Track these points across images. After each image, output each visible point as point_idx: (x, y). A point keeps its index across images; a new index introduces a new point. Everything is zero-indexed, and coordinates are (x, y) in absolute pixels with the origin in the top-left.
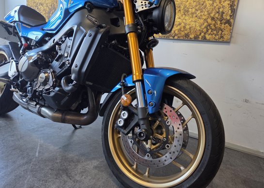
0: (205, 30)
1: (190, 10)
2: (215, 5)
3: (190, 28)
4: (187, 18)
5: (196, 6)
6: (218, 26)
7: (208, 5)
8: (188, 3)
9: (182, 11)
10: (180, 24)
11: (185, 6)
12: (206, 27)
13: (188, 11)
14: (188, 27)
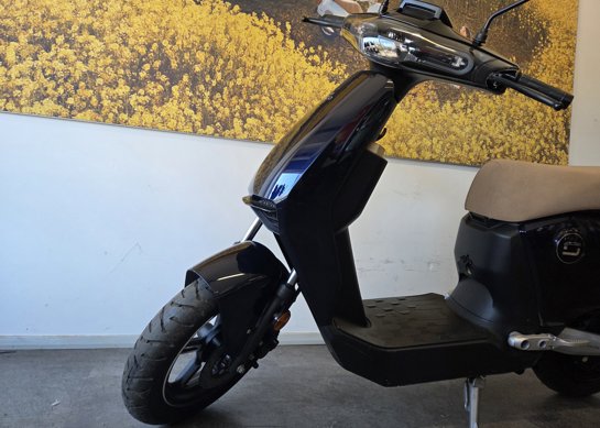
0: (538, 156)
1: (516, 122)
2: (547, 120)
3: (518, 151)
4: (512, 134)
5: (524, 117)
6: (553, 152)
7: (539, 119)
8: (512, 110)
9: (505, 122)
10: (503, 144)
11: (509, 115)
12: (539, 152)
13: (513, 124)
14: (514, 149)
